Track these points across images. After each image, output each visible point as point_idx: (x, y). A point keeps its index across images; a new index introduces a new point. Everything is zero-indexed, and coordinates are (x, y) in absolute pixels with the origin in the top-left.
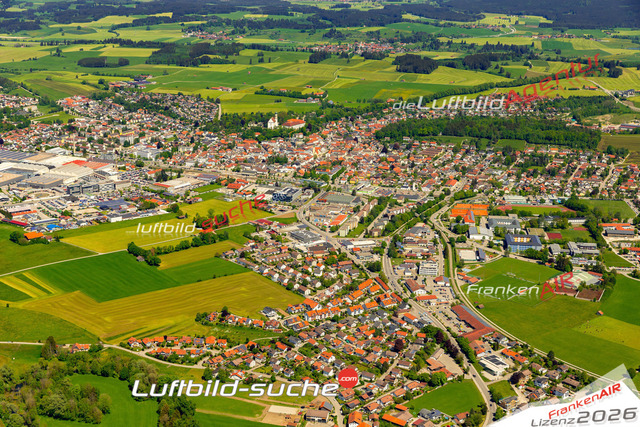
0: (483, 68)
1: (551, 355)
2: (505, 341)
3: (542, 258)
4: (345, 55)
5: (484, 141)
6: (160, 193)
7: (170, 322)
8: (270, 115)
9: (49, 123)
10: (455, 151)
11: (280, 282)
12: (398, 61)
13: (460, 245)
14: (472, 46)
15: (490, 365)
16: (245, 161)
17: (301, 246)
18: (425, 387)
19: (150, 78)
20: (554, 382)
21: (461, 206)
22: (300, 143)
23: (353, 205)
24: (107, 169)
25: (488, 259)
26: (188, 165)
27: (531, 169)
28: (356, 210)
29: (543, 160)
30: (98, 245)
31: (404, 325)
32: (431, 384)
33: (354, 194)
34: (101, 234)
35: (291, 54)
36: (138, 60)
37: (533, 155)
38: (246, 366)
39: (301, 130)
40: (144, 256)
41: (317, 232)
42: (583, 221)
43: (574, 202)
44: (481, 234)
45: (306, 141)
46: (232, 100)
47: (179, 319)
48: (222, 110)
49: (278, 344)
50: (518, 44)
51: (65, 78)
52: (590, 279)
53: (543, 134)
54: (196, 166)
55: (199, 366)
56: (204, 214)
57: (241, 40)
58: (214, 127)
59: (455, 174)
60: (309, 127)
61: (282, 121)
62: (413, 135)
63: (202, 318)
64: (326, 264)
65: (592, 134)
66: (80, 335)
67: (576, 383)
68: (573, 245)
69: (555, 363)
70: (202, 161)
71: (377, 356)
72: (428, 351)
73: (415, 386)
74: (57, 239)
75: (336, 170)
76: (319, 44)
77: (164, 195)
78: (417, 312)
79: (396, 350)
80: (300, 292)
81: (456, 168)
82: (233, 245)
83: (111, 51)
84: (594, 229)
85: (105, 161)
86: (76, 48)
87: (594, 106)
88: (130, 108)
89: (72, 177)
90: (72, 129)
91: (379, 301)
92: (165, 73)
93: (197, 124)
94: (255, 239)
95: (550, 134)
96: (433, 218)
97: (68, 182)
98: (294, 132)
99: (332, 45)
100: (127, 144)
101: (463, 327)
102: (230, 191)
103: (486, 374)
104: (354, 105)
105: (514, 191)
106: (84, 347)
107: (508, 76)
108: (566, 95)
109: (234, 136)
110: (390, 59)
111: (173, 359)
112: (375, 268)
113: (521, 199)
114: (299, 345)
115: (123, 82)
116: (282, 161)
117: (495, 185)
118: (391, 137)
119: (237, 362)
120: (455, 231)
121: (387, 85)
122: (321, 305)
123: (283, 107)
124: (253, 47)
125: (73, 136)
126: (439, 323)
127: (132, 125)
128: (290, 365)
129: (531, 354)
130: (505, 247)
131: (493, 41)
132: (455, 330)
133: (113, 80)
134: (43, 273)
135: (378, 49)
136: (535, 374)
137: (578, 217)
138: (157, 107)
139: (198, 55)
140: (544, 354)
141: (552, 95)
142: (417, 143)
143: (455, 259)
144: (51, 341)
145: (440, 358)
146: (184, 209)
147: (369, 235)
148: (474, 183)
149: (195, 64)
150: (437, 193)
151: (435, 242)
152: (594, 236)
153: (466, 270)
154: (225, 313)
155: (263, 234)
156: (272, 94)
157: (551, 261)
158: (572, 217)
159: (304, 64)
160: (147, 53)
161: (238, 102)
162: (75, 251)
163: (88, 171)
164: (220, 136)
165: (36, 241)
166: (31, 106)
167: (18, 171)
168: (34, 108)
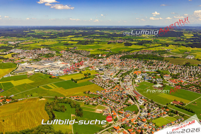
0: (141, 45)
1: (152, 100)
2: (143, 97)
3: (151, 82)
4: (115, 43)
5: (141, 59)
6: (78, 69)
7: (79, 93)
8: (100, 54)
9: (58, 56)
10: (135, 61)
11: (100, 86)
12: (125, 44)
13: (135, 79)
14: (140, 41)
15: (140, 102)
16: (94, 63)
17: (104, 79)
18: (127, 106)
19: (77, 47)
20: (152, 106)
21: (136, 72)
22: (105, 59)
23: (115, 71)
24: (68, 64)
25: (141, 82)
27: (150, 64)
28: (115, 72)
29: (152, 63)
30: (66, 79)
31: (124, 94)
32: (128, 106)
33: (115, 69)
34: (66, 77)
35: (104, 42)
36: (75, 44)
37: (150, 62)
38: (93, 102)
39: (105, 57)
40: (74, 81)
41: (107, 76)
42: (160, 75)
43: (158, 71)
44: (139, 77)
45: (106, 59)
46: (92, 51)
47: (80, 93)
48: (90, 53)
49: (99, 98)
50: (149, 40)
51: (61, 47)
52: (161, 86)
53: (152, 58)
55: (84, 102)
56: (86, 73)
57: (95, 40)
58: (89, 56)
59: (135, 65)
60: (107, 56)
61: (102, 55)
62: (127, 58)
63: (85, 93)
64: (109, 82)
65: (162, 58)
66: (62, 95)
67: (157, 106)
68: (157, 79)
69: (153, 102)
70: (86, 63)
71: (118, 100)
72: (128, 99)
73: (125, 106)
74: (58, 78)
75: (112, 65)
76: (110, 40)
77: (79, 69)
78: (126, 92)
79: (122, 99)
80: (104, 88)
81: (135, 64)
82: (91, 79)
83: (70, 42)
84: (162, 76)
85: (68, 63)
86: (63, 42)
87: (163, 52)
88: (73, 53)
89: (61, 66)
90: (62, 57)
91: (119, 89)
92: (80, 46)
93: (85, 56)
94: (96, 78)
95: (154, 57)
96: (130, 74)
97: (61, 67)
98: (104, 57)
99: (112, 41)
100: (72, 60)
101: (135, 95)
102: (91, 69)
103: (139, 104)
104: (116, 52)
105: (146, 69)
106: (62, 98)
107: (146, 46)
108: (158, 50)
109: (92, 58)
110: (123, 43)
111: (79, 100)
112: (119, 83)
113: (148, 70)
114: (103, 98)
115: (72, 48)
116: (101, 63)
117: (143, 67)
118: (123, 58)
119: (91, 101)
120: (134, 76)
121: (122, 48)
122: (107, 90)
123: (102, 53)
124: (97, 41)
125: (62, 58)
126: (130, 94)
127: (73, 56)
128: (101, 102)
129: (148, 100)
130: (144, 79)
131: (144, 40)
132: (133, 95)
133: (70, 48)
134: (55, 84)
135: (121, 41)
136: (149, 104)
137: (159, 74)
138: (78, 53)
139: (86, 43)
140: (151, 100)
141: (155, 50)
142: (128, 59)
143: (134, 82)
144: (56, 97)
145: (130, 101)
146: (82, 72)
147: (117, 77)
148: (139, 67)
149: (86, 45)
150: (131, 69)
151: (130, 78)
152: (162, 77)
153: (136, 84)
154: (89, 92)
155: (97, 77)
156: (100, 50)
157: (153, 82)
158: (158, 74)
159: (106, 44)
160: (76, 42)
162: (61, 80)
163: (64, 65)
164: (90, 58)
165: (54, 78)
166: (54, 52)
167: (51, 65)
168: (55, 53)
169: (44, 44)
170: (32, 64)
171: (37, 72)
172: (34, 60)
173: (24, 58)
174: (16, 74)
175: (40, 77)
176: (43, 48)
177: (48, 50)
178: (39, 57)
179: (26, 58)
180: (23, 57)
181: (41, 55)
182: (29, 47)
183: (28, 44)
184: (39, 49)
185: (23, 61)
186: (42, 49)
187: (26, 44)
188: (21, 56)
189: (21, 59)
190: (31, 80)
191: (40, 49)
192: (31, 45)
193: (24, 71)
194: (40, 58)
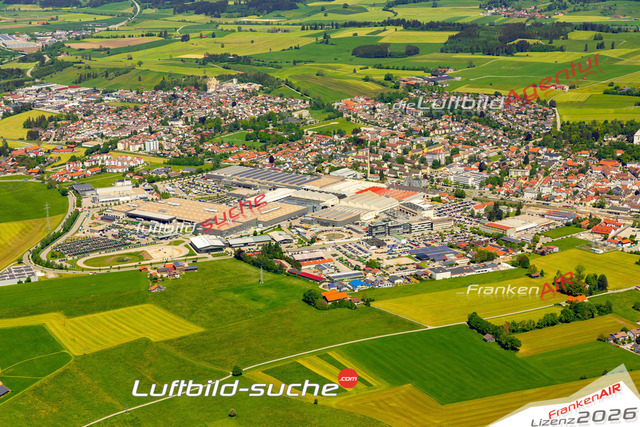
6: (497, 238)
9: (328, 133)
16: (609, 192)
19: (450, 72)
24: (416, 200)
26: (528, 196)
30: (427, 313)
36: (431, 47)
40: (496, 335)
46: (572, 104)
48: (560, 117)
51: (340, 73)
54: (539, 198)
58: (553, 141)
70: (546, 191)
74: (367, 303)
77: (503, 241)
82: (623, 323)
83: (394, 36)
85: (412, 189)
86: (348, 33)
88: (431, 114)
89: (372, 209)
90: (360, 143)
92: (471, 65)
93: (528, 137)
97: (368, 218)
100: (436, 165)
102: (598, 238)
109: (586, 154)
115: (417, 78)
127: (439, 137)
133: (405, 76)
134: (355, 352)
138: (469, 113)
139: (509, 40)
146: (537, 262)
149: (509, 52)
156: (629, 93)
160: (442, 37)
161: (580, 105)
162: (394, 321)
163: (391, 203)
164: (566, 155)
165: (339, 304)
166: (301, 111)
167: (300, 201)
168: (305, 113)
169: (219, 51)
170: (165, 196)
171: (208, 250)
172: (176, 162)
173: (109, 148)
174: (74, 266)
175: (237, 291)
176: (222, 78)
177: (254, 93)
178: (202, 141)
179: (120, 146)
180: (100, 142)
181: (218, 129)
182: (127, 71)
183: (118, 51)
184: (197, 86)
185: (103, 170)
186: (213, 84)
187: (109, 52)
188: (86, 132)
189: (90, 152)
190: (176, 312)
191: (200, 86)
192: (137, 56)
193: (118, 246)
194: (208, 146)
